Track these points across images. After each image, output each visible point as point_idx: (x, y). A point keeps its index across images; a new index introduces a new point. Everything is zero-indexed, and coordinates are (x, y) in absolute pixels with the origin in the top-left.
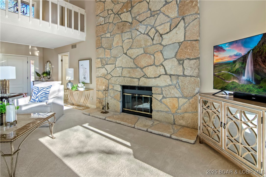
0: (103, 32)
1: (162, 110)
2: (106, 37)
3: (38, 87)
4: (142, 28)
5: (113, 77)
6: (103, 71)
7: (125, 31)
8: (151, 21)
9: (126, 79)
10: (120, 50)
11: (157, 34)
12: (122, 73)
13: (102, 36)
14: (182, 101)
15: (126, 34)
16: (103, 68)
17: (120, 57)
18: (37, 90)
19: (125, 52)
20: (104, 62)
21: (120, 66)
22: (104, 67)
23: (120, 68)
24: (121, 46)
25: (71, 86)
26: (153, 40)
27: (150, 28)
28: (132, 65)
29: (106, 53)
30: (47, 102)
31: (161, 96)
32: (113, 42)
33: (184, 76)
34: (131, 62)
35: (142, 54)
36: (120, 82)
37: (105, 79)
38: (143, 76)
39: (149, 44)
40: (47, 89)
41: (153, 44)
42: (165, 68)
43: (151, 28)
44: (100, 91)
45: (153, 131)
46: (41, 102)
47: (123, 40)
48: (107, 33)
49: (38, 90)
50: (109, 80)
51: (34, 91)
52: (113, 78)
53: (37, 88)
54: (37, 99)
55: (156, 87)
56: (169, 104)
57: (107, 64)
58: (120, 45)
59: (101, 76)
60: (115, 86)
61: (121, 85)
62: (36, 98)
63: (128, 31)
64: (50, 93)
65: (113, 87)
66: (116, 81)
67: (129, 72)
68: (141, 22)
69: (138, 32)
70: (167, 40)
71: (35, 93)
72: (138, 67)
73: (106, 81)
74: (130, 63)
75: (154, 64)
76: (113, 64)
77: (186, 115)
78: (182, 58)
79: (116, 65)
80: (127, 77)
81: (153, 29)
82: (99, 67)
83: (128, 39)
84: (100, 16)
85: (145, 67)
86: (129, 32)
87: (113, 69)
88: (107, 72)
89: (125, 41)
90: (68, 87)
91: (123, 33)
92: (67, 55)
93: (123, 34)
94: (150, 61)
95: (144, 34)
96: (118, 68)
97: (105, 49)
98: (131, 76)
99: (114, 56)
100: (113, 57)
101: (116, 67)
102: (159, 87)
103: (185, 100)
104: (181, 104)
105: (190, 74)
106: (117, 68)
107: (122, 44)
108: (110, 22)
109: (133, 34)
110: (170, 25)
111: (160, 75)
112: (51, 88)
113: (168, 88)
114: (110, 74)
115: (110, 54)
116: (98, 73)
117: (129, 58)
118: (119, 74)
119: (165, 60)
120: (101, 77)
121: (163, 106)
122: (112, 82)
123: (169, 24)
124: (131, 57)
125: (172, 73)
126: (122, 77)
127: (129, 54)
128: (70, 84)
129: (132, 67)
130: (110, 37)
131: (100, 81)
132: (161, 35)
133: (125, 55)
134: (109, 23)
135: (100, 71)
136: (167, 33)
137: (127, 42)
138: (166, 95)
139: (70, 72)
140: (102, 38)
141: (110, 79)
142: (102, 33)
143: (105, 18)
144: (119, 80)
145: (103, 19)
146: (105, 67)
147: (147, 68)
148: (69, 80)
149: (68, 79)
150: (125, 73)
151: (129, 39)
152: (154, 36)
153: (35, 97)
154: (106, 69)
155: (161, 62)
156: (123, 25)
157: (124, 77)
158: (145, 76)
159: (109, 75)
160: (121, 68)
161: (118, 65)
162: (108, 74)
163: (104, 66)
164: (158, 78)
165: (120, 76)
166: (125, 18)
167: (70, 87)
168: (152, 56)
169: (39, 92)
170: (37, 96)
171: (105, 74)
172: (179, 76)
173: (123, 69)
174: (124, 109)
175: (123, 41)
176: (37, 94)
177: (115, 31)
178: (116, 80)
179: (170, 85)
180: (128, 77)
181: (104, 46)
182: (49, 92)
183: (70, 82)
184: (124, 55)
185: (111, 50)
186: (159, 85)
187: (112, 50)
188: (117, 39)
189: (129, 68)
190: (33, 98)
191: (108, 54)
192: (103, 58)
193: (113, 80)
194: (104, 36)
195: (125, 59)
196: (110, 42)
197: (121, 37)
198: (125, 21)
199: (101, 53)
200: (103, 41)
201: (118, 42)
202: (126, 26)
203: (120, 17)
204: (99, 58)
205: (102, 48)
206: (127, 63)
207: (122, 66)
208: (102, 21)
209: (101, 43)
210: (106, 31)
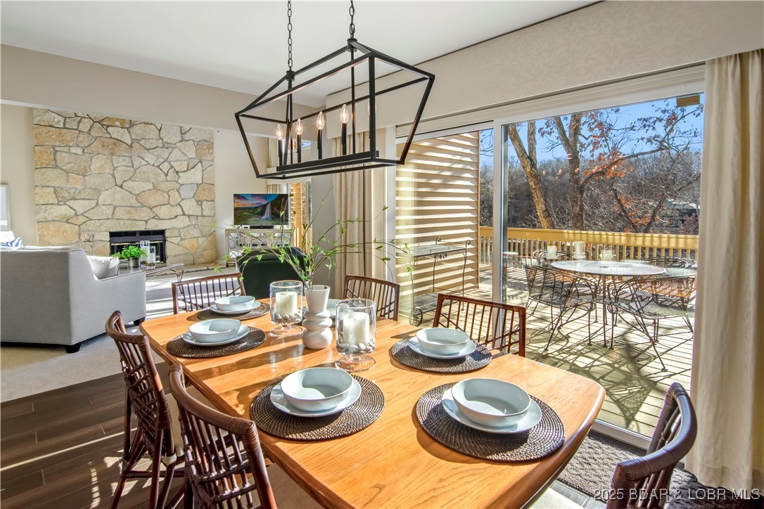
0: (59, 141)
1: (180, 253)
2: (69, 152)
4: (150, 158)
5: (91, 220)
6: (63, 210)
7: (118, 154)
8: (165, 153)
9: (122, 222)
10: (107, 180)
11: (172, 170)
12: (113, 214)
13: (57, 149)
14: (201, 240)
15: (121, 159)
16: (61, 205)
17: (107, 190)
19: (119, 183)
20: (66, 195)
21: (109, 203)
22: (65, 204)
23: (108, 206)
24: (109, 174)
26: (166, 175)
27: (162, 160)
28: (135, 203)
29: (71, 180)
31: (179, 238)
32: (90, 164)
33: (202, 216)
34: (132, 198)
35: (149, 190)
36: (108, 228)
37: (67, 225)
38: (153, 218)
39: (161, 179)
41: (167, 181)
42: (182, 209)
43: (164, 162)
45: (191, 270)
47: (113, 166)
48: (72, 146)
50: (79, 226)
52: (93, 222)
55: (172, 229)
56: (188, 246)
57: (74, 199)
58: (107, 172)
59: (57, 219)
60: (97, 234)
61: (110, 232)
63: (125, 155)
65: (94, 235)
66: (100, 226)
67: (129, 213)
68: (148, 150)
69: (143, 161)
70: (184, 178)
72: (145, 206)
73: (71, 227)
74: (129, 201)
75: (169, 203)
76: (92, 200)
77: (206, 252)
78: (200, 199)
79: (100, 201)
80: (124, 219)
81: (166, 164)
83: (125, 166)
84: (49, 110)
85: (156, 206)
86: (126, 157)
87: (94, 208)
88: (74, 212)
89: (120, 169)
91: (114, 155)
93: (113, 157)
94: (162, 198)
95: (153, 165)
96: (105, 206)
97: (68, 173)
98: (132, 218)
99: (93, 187)
100: (90, 188)
101: (99, 205)
102: (175, 229)
103: (204, 239)
104: (200, 243)
105: (209, 214)
106: (102, 207)
107: (112, 171)
108: (81, 128)
109: (134, 162)
110: (188, 164)
111: (177, 216)
113: (186, 229)
114: (84, 216)
115: (82, 182)
116: (46, 215)
117: (127, 193)
118: (106, 215)
119: (183, 200)
120: (55, 221)
121: (181, 248)
122: (91, 228)
123: (186, 163)
124: (131, 193)
125: (190, 214)
126: (113, 219)
127: (128, 188)
129: (133, 205)
130: (81, 154)
131: (51, 228)
132: (177, 173)
133: (119, 189)
134: (79, 130)
135: (53, 210)
136: (184, 172)
137: (123, 171)
138: (185, 236)
140: (57, 151)
141: (83, 223)
143: (66, 118)
144: (106, 224)
145: (60, 118)
146: (67, 203)
147: (159, 207)
150: (119, 213)
151: (128, 166)
152: (168, 172)
154: (70, 207)
155: (178, 202)
156: (114, 144)
157: (119, 219)
158: (156, 217)
159: (80, 217)
160: (112, 207)
161: (105, 202)
162: (76, 215)
163: (65, 202)
164: (174, 220)
166: (118, 135)
168: (166, 194)
171: (68, 215)
172: (198, 216)
173: (116, 208)
175: (115, 168)
177: (94, 147)
179: (188, 226)
180: (126, 220)
181: (63, 166)
184: (116, 187)
185: (84, 176)
186: (175, 226)
187: (87, 177)
188: (97, 163)
189: (127, 206)
191: (76, 183)
192: (61, 188)
193: (91, 225)
194: (66, 149)
195: (119, 194)
196: (82, 163)
197: (109, 161)
198: (118, 140)
199: (54, 178)
200: (63, 158)
201: (102, 166)
202: (119, 146)
203: (106, 130)
204: (48, 187)
205: (58, 170)
206: (123, 199)
207: (114, 204)
208: (56, 120)
209: (55, 160)
210: (69, 142)
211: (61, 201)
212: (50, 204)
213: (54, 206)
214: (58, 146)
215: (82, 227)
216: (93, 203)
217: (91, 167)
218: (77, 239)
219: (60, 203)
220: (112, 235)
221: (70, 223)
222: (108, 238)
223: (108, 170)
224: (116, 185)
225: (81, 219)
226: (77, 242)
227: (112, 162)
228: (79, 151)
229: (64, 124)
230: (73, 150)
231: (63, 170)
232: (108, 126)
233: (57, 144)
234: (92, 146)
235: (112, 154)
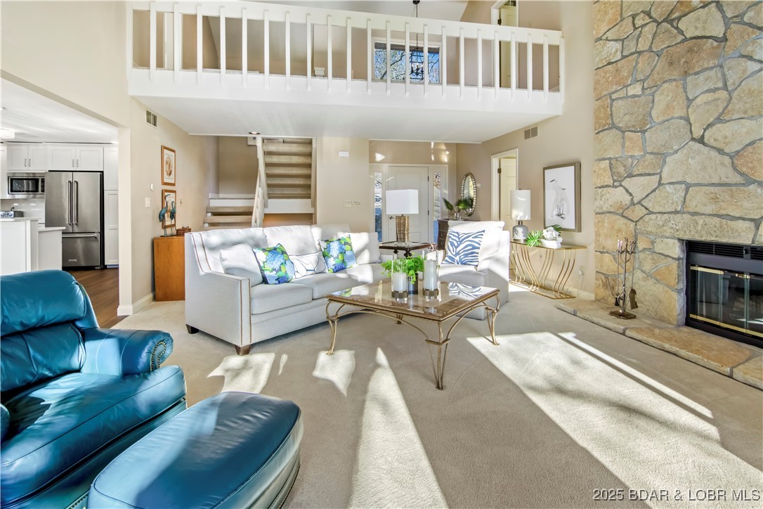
0: (616, 84)
2: (627, 97)
3: (457, 233)
5: (651, 213)
6: (618, 195)
7: (697, 70)
9: (701, 220)
10: (677, 131)
12: (684, 202)
13: (614, 96)
15: (702, 77)
16: (616, 187)
17: (676, 152)
18: (457, 239)
19: (698, 133)
20: (621, 170)
21: (680, 179)
22: (621, 185)
23: (678, 186)
24: (681, 118)
25: (524, 236)
28: (729, 176)
29: (627, 144)
30: (477, 266)
32: (652, 108)
36: (678, 230)
37: (623, 221)
40: (476, 237)
44: (607, 252)
46: (465, 264)
47: (688, 98)
48: (630, 85)
49: (459, 239)
50: (636, 222)
51: (451, 240)
52: (653, 217)
53: (457, 235)
54: (457, 258)
57: (631, 176)
58: (676, 115)
59: (612, 210)
60: (658, 240)
61: (680, 240)
62: (456, 255)
63: (711, 65)
64: (481, 247)
65: (653, 243)
66: (663, 226)
67: (715, 199)
69: (749, 63)
71: (452, 244)
73: (626, 224)
74: (716, 170)
76: (653, 174)
79: (664, 175)
80: (703, 214)
82: (606, 184)
83: (709, 91)
84: (607, 39)
86: (712, 68)
87: (654, 191)
88: (630, 198)
89: (698, 101)
90: (517, 237)
91: (690, 75)
92: (514, 155)
93: (689, 79)
96: (672, 186)
97: (623, 132)
98: (722, 212)
99: (655, 151)
100: (652, 153)
101: (663, 184)
106: (667, 187)
107: (685, 110)
108: (640, 48)
109: (728, 73)
112: (482, 235)
114: (643, 206)
115: (641, 145)
116: (602, 203)
117: (714, 154)
118: (672, 204)
120: (610, 212)
122: (649, 229)
124: (720, 151)
126: (684, 213)
127: (715, 140)
128: (520, 230)
129: (725, 180)
130: (640, 93)
131: (606, 224)
133: (698, 146)
134: (638, 52)
135: (608, 196)
137: (705, 103)
139: (519, 198)
140: (613, 100)
141: (641, 218)
142: (614, 87)
143: (623, 40)
144: (672, 222)
145: (618, 45)
146: (623, 184)
148: (518, 219)
149: (517, 217)
150: (698, 200)
151: (714, 90)
153: (454, 253)
154: (627, 191)
156: (690, 50)
157: (696, 214)
159: (638, 207)
160: (683, 186)
161: (672, 177)
162: (633, 204)
163: (621, 181)
165: (676, 212)
166: (696, 28)
167: (520, 236)
169: (461, 244)
170: (458, 250)
171: (624, 203)
173: (690, 189)
174: (692, 316)
175: (690, 101)
176: (456, 247)
177: (658, 73)
178: (661, 223)
180: (709, 215)
181: (619, 122)
182: (480, 245)
183: (520, 223)
184: (692, 143)
185: (644, 132)
187: (646, 134)
188: (666, 97)
189: (713, 185)
190: (450, 254)
191: (634, 147)
192: (617, 159)
193: (651, 223)
194: (623, 93)
195: (697, 157)
196: (641, 110)
197: (680, 90)
198: (698, 37)
199: (611, 145)
200: (619, 109)
201: (668, 105)
202: (700, 50)
203: (677, 28)
204: (604, 159)
205: (614, 130)
206: (704, 168)
207: (687, 179)
209: (612, 114)
210: (627, 78)
211: (617, 182)
213: (609, 189)
214: (614, 92)
215: (639, 225)
216: (654, 181)
217: (654, 114)
219: (615, 184)
220: (692, 247)
221: (625, 217)
222: (681, 254)
223: (678, 109)
224: (693, 139)
225: (639, 211)
227: (685, 90)
228: (636, 89)
229: (622, 51)
230: (631, 91)
231: (618, 128)
232: (679, 20)
233: (614, 88)
234: (655, 72)
235: (686, 74)
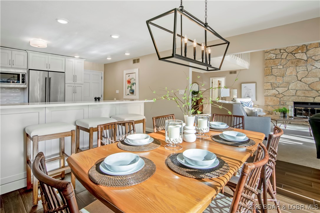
0: (274, 64)
2: (277, 68)
4: (318, 65)
6: (274, 92)
7: (299, 66)
9: (300, 98)
10: (294, 78)
12: (296, 94)
13: (272, 67)
15: (301, 68)
16: (273, 90)
17: (293, 82)
19: (299, 79)
20: (275, 86)
21: (294, 89)
28: (308, 88)
29: (277, 79)
34: (306, 86)
35: (317, 81)
36: (293, 100)
37: (275, 98)
38: (318, 96)
44: (269, 106)
47: (297, 71)
52: (286, 97)
57: (278, 87)
58: (293, 75)
59: (271, 95)
60: (287, 102)
66: (289, 99)
67: (304, 93)
68: (316, 61)
69: (313, 67)
72: (314, 90)
76: (286, 87)
79: (289, 88)
80: (301, 96)
84: (270, 53)
86: (304, 66)
87: (287, 91)
88: (278, 92)
89: (300, 72)
93: (297, 67)
95: (319, 68)
97: (277, 77)
99: (287, 82)
100: (285, 82)
106: (291, 90)
107: (296, 74)
108: (282, 57)
109: (308, 68)
115: (282, 80)
117: (304, 84)
118: (292, 94)
122: (285, 100)
124: (306, 83)
126: (295, 96)
131: (269, 99)
133: (299, 82)
135: (270, 92)
137: (302, 73)
140: (272, 68)
143: (276, 55)
144: (292, 98)
145: (275, 55)
146: (276, 89)
150: (299, 93)
151: (304, 71)
154: (277, 91)
156: (298, 61)
157: (299, 96)
159: (281, 95)
161: (292, 88)
162: (279, 94)
165: (293, 96)
166: (300, 57)
171: (276, 94)
173: (297, 91)
180: (303, 96)
185: (283, 77)
188: (290, 70)
189: (304, 90)
191: (280, 81)
192: (274, 83)
193: (285, 98)
194: (276, 67)
195: (299, 84)
196: (282, 72)
197: (295, 69)
198: (300, 59)
199: (271, 79)
200: (275, 71)
201: (291, 72)
202: (300, 62)
203: (294, 55)
204: (269, 83)
205: (273, 76)
206: (301, 86)
207: (297, 89)
208: (273, 56)
209: (272, 72)
210: (278, 64)
211: (273, 88)
212: (269, 89)
213: (270, 90)
214: (273, 66)
215: (281, 99)
216: (286, 89)
217: (286, 73)
218: (279, 104)
220: (295, 103)
221: (276, 97)
222: (293, 105)
223: (294, 73)
224: (298, 80)
225: (281, 96)
226: (279, 105)
227: (296, 69)
228: (281, 67)
229: (276, 57)
230: (279, 67)
231: (274, 75)
232: (295, 54)
233: (273, 65)
234: (287, 64)
235: (297, 66)
